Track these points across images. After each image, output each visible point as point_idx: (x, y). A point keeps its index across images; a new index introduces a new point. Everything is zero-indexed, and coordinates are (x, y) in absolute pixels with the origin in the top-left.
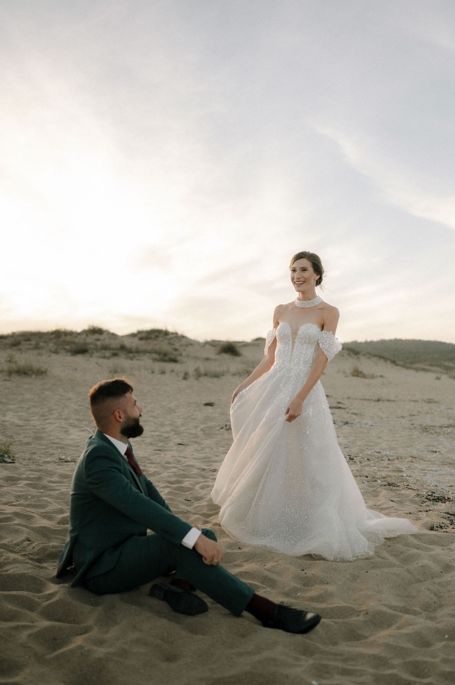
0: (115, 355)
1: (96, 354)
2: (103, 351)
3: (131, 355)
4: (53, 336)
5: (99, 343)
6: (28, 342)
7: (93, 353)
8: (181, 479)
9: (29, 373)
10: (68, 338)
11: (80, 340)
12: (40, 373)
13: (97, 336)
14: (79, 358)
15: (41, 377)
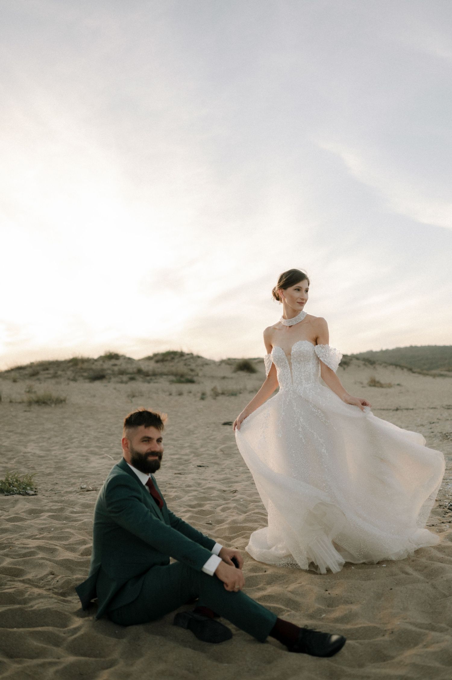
0: (132, 379)
1: (113, 379)
2: (121, 376)
3: (148, 378)
4: (71, 364)
5: (116, 368)
6: (47, 372)
7: (110, 378)
8: (203, 503)
9: (49, 402)
10: (85, 366)
11: (97, 366)
12: (60, 401)
13: (113, 361)
14: (97, 384)
15: (60, 405)
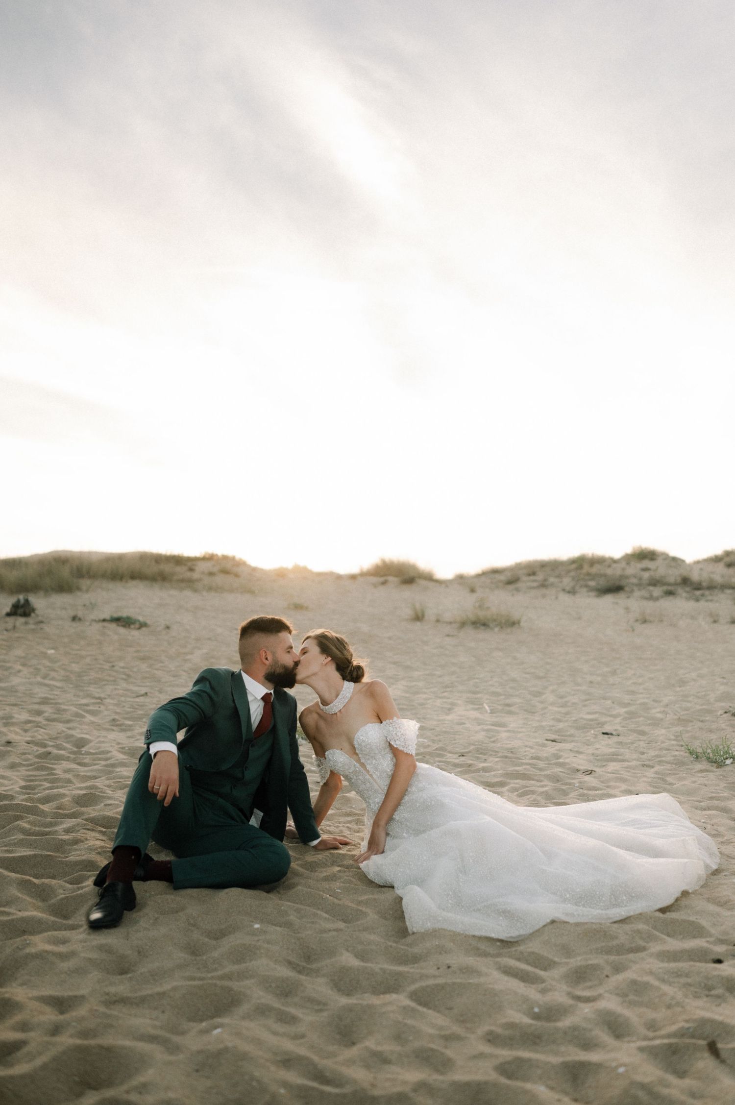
0: (670, 593)
1: (637, 593)
2: (651, 588)
3: (698, 593)
4: (574, 566)
5: (646, 575)
6: (532, 578)
7: (632, 591)
9: (491, 625)
10: (594, 570)
11: (614, 572)
12: (511, 623)
13: (646, 563)
14: (609, 599)
15: (509, 630)
